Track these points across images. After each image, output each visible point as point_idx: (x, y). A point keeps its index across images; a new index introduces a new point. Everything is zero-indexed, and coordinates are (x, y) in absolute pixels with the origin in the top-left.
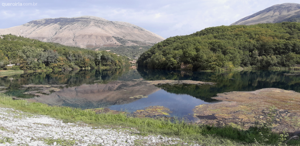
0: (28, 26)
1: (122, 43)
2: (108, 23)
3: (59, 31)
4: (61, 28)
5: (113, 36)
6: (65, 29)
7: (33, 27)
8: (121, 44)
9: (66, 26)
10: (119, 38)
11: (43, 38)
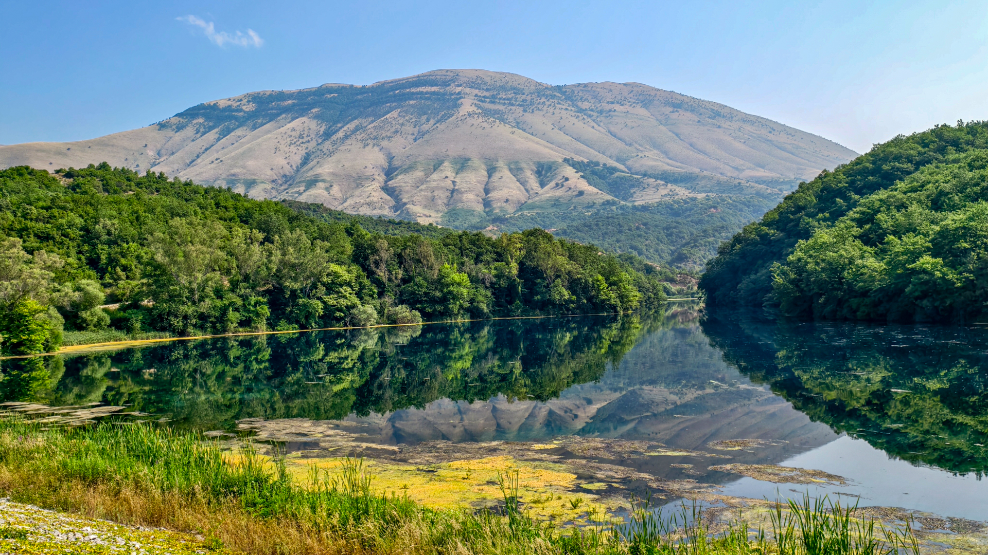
0: (180, 128)
1: (610, 192)
2: (543, 100)
3: (320, 147)
4: (327, 135)
5: (566, 160)
6: (346, 137)
7: (204, 133)
8: (609, 197)
9: (352, 126)
10: (597, 164)
11: (250, 184)
